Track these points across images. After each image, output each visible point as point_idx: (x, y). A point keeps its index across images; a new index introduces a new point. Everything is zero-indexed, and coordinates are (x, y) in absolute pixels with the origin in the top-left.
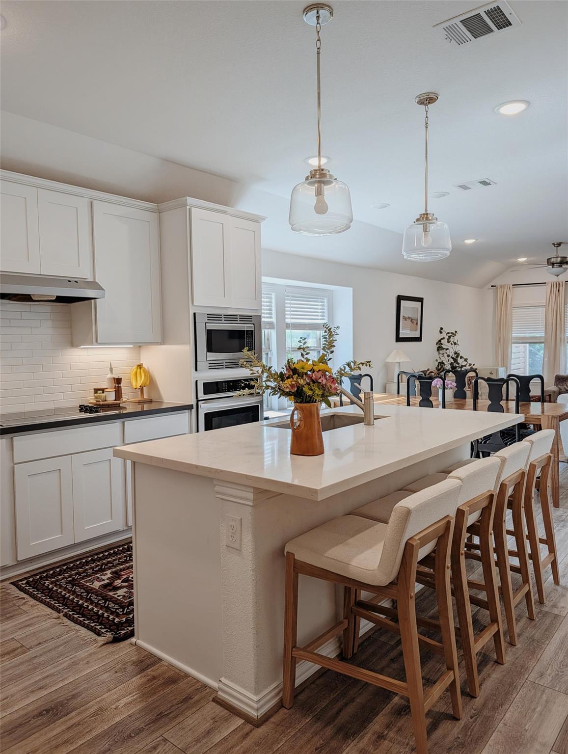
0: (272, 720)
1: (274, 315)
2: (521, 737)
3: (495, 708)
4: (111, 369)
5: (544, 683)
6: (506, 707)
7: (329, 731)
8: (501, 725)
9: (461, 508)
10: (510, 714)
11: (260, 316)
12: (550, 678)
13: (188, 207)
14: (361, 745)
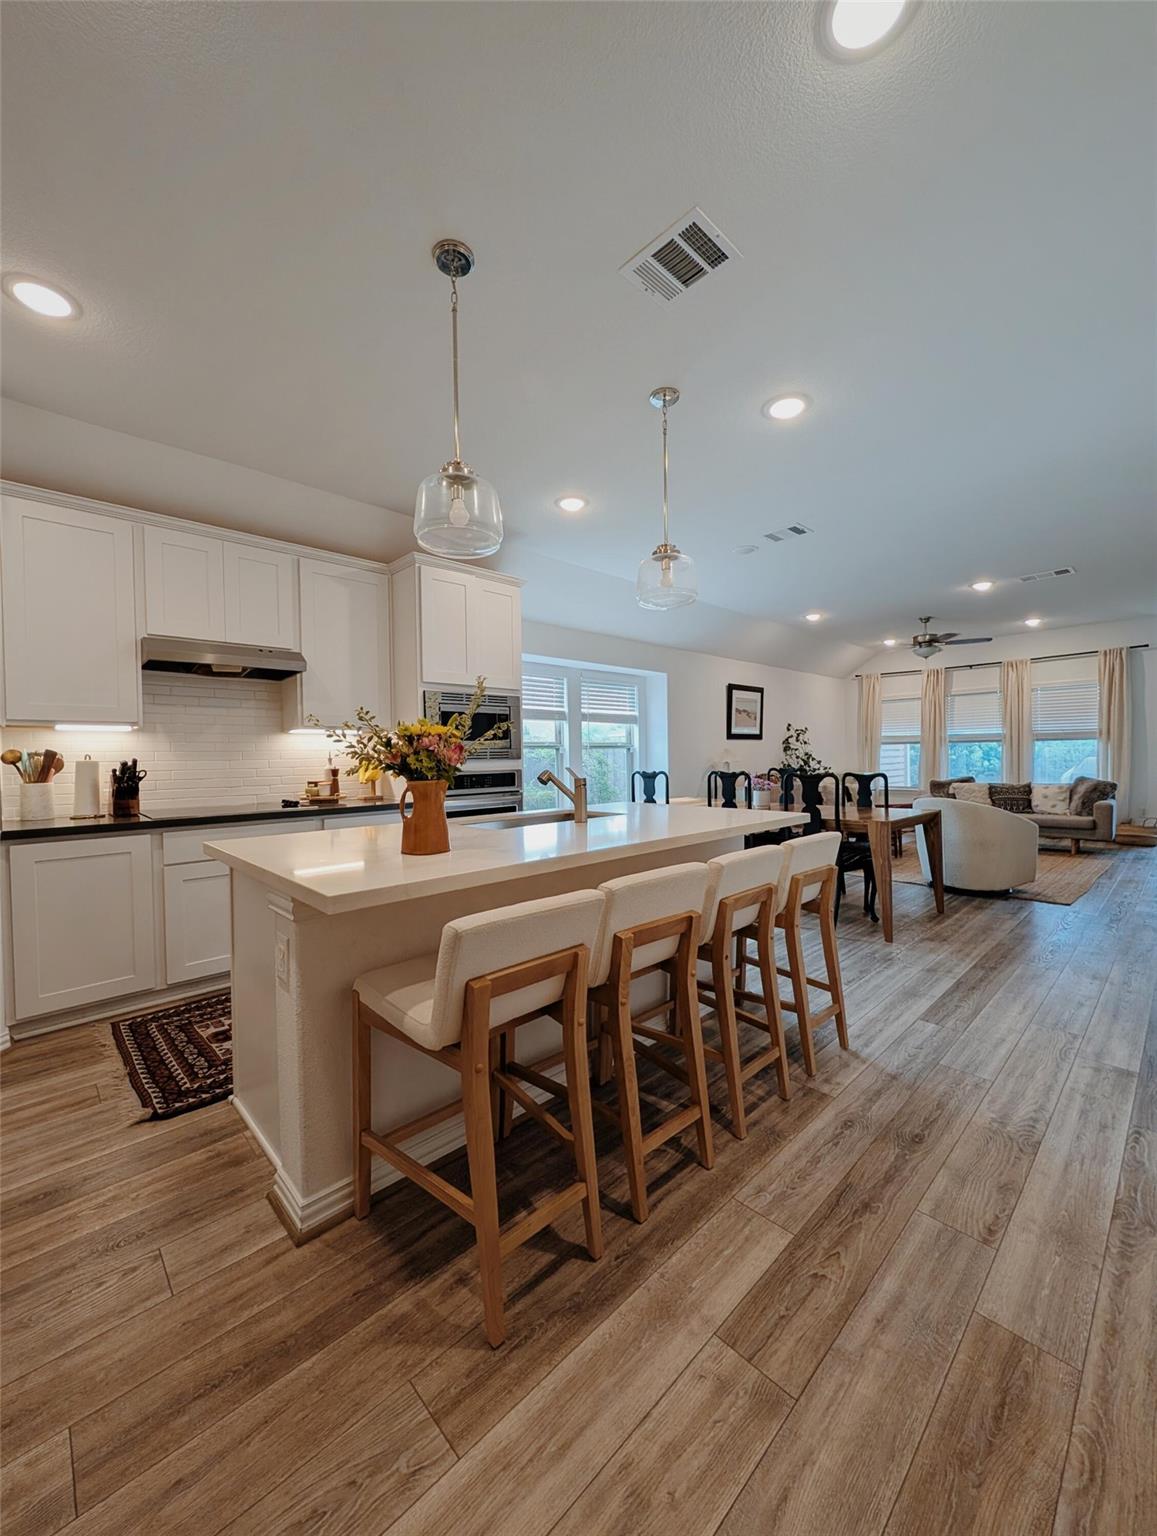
0: (326, 1236)
1: (566, 704)
2: (676, 1301)
3: (661, 1245)
4: (330, 760)
5: (756, 1206)
6: (678, 1243)
7: (394, 1262)
8: (656, 1275)
9: (618, 935)
10: (679, 1258)
11: (518, 698)
12: (770, 1198)
13: (417, 565)
14: (424, 1293)
